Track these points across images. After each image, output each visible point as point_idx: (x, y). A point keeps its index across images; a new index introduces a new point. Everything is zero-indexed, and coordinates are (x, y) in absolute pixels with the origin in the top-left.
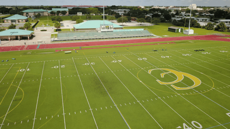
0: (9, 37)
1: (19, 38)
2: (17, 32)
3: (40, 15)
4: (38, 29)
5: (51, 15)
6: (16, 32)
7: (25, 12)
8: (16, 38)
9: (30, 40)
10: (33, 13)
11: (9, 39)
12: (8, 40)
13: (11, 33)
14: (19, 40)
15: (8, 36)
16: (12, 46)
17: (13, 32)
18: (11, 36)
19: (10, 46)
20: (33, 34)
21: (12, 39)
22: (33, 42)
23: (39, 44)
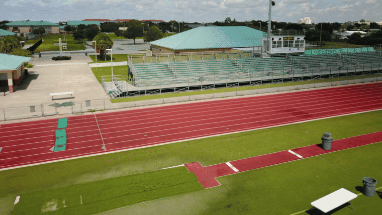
3: (44, 31)
4: (42, 55)
5: (67, 33)
7: (11, 26)
10: (28, 29)
20: (30, 70)
22: (31, 107)
23: (60, 115)
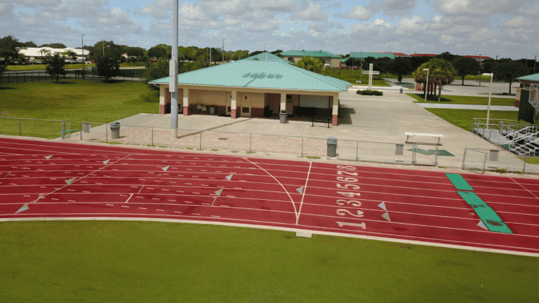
0: (234, 94)
1: (283, 106)
2: (279, 77)
6: (271, 76)
8: (269, 107)
9: (341, 126)
11: (229, 109)
12: (223, 115)
13: (246, 76)
14: (283, 117)
15: (226, 92)
16: (242, 154)
17: (260, 72)
18: (243, 94)
19: (224, 150)
21: (246, 110)
22: (397, 145)
23: (440, 167)
